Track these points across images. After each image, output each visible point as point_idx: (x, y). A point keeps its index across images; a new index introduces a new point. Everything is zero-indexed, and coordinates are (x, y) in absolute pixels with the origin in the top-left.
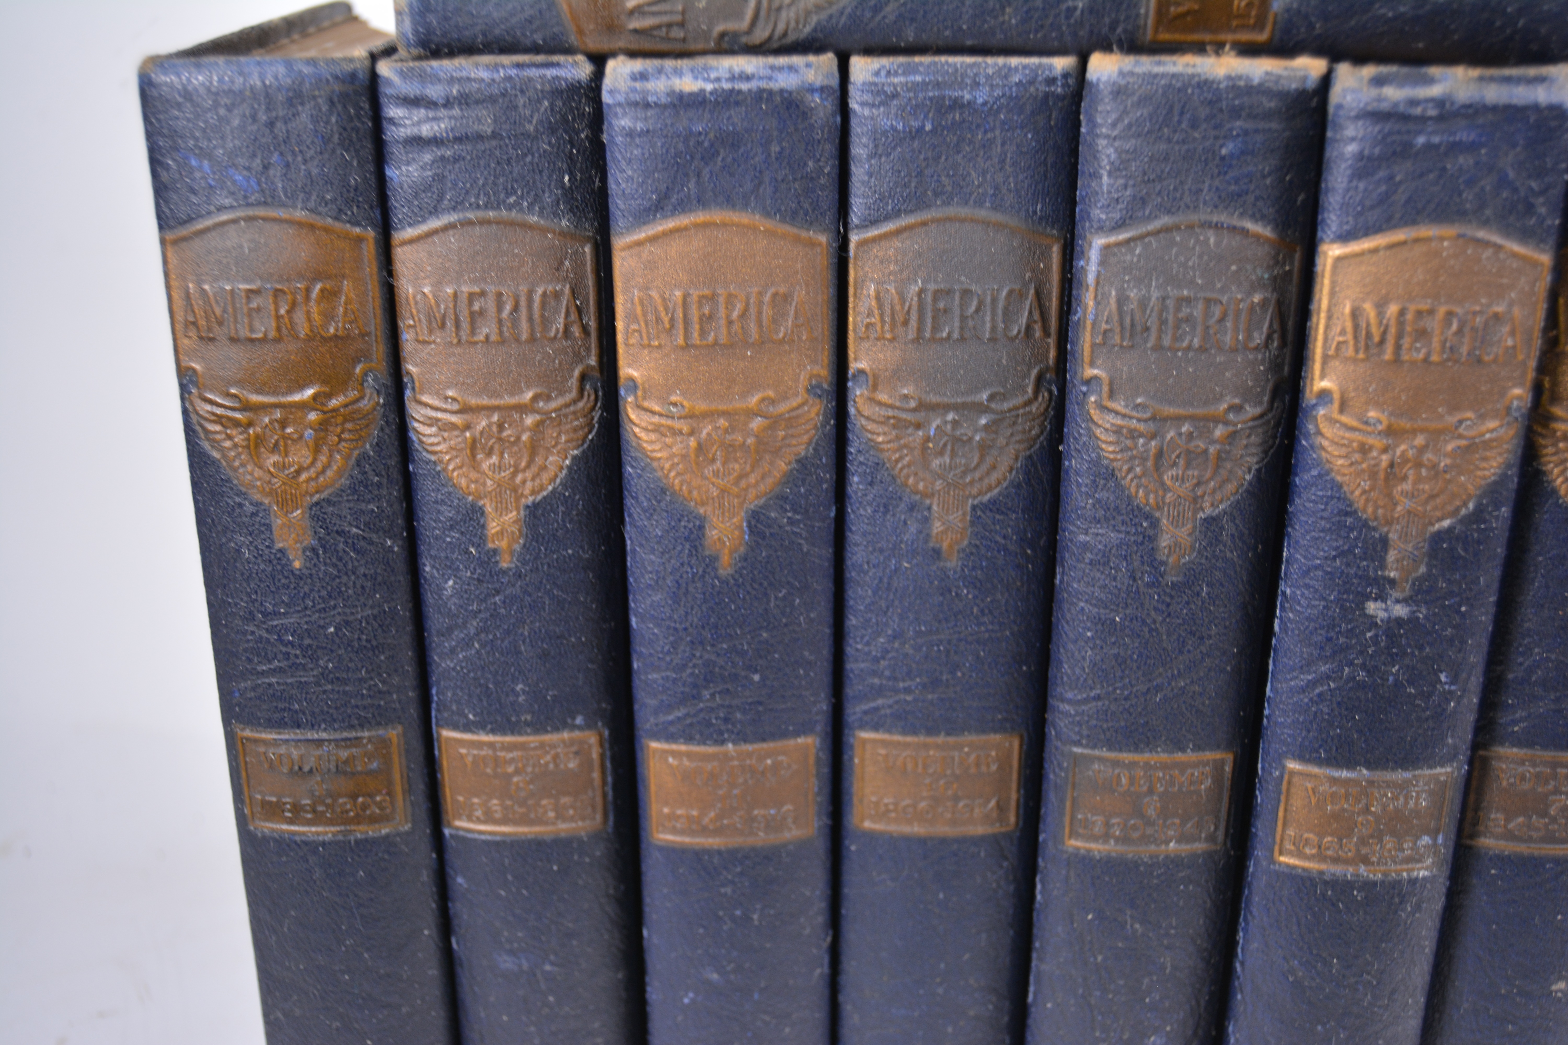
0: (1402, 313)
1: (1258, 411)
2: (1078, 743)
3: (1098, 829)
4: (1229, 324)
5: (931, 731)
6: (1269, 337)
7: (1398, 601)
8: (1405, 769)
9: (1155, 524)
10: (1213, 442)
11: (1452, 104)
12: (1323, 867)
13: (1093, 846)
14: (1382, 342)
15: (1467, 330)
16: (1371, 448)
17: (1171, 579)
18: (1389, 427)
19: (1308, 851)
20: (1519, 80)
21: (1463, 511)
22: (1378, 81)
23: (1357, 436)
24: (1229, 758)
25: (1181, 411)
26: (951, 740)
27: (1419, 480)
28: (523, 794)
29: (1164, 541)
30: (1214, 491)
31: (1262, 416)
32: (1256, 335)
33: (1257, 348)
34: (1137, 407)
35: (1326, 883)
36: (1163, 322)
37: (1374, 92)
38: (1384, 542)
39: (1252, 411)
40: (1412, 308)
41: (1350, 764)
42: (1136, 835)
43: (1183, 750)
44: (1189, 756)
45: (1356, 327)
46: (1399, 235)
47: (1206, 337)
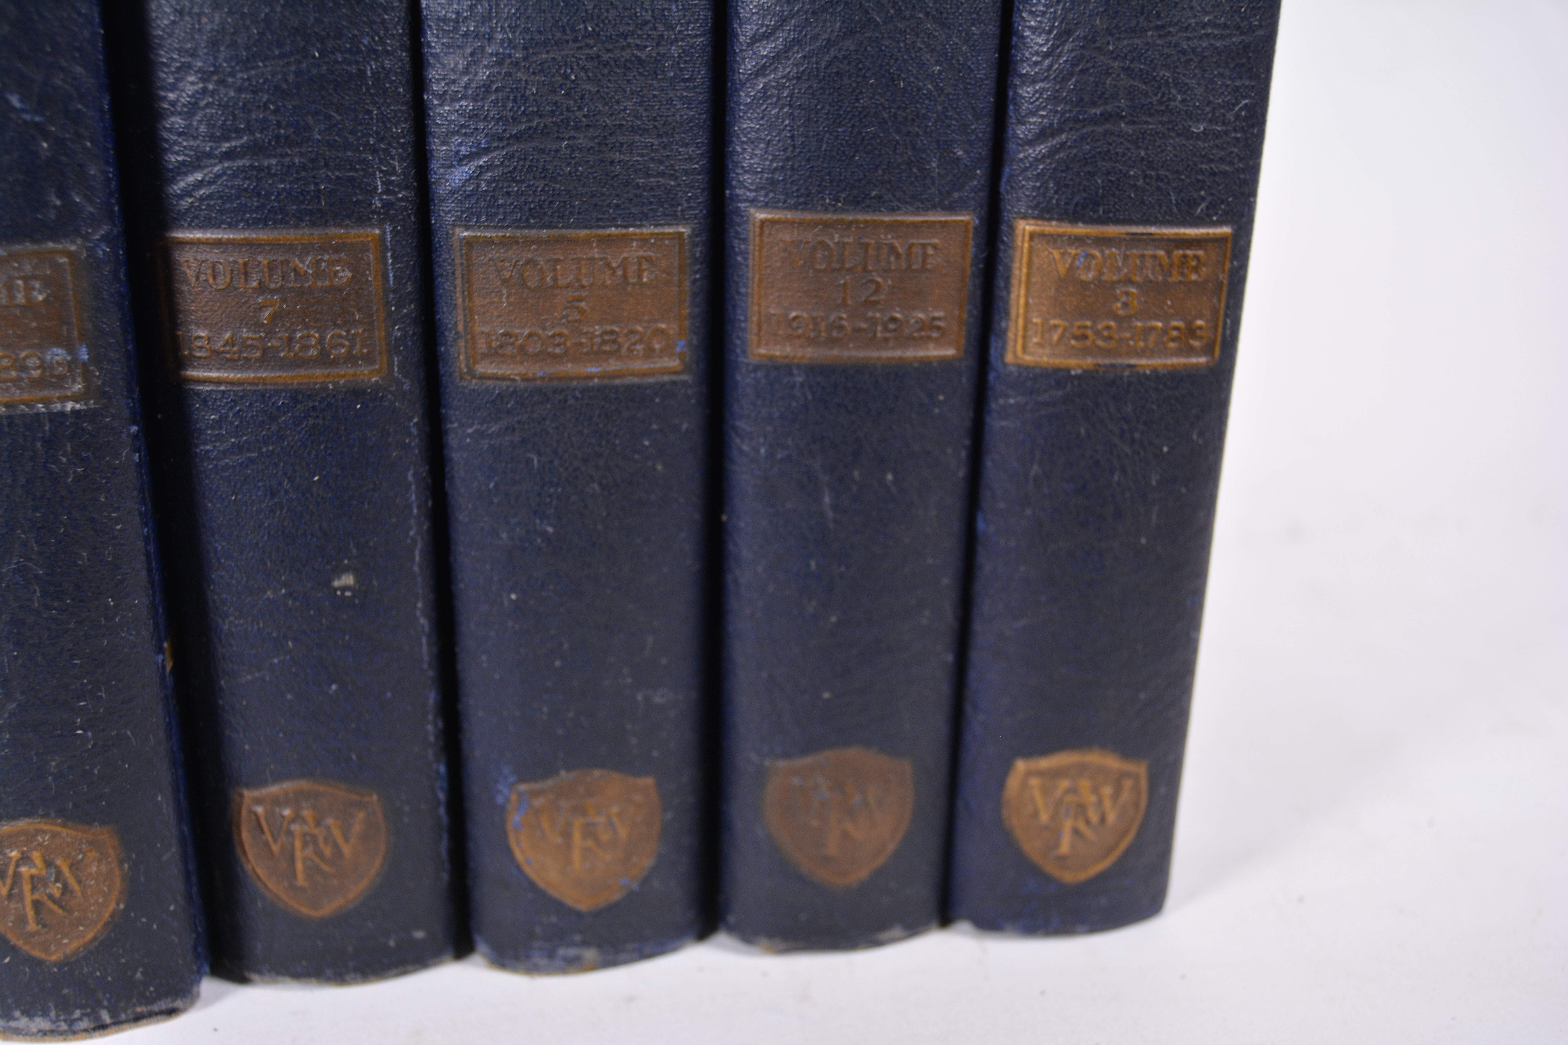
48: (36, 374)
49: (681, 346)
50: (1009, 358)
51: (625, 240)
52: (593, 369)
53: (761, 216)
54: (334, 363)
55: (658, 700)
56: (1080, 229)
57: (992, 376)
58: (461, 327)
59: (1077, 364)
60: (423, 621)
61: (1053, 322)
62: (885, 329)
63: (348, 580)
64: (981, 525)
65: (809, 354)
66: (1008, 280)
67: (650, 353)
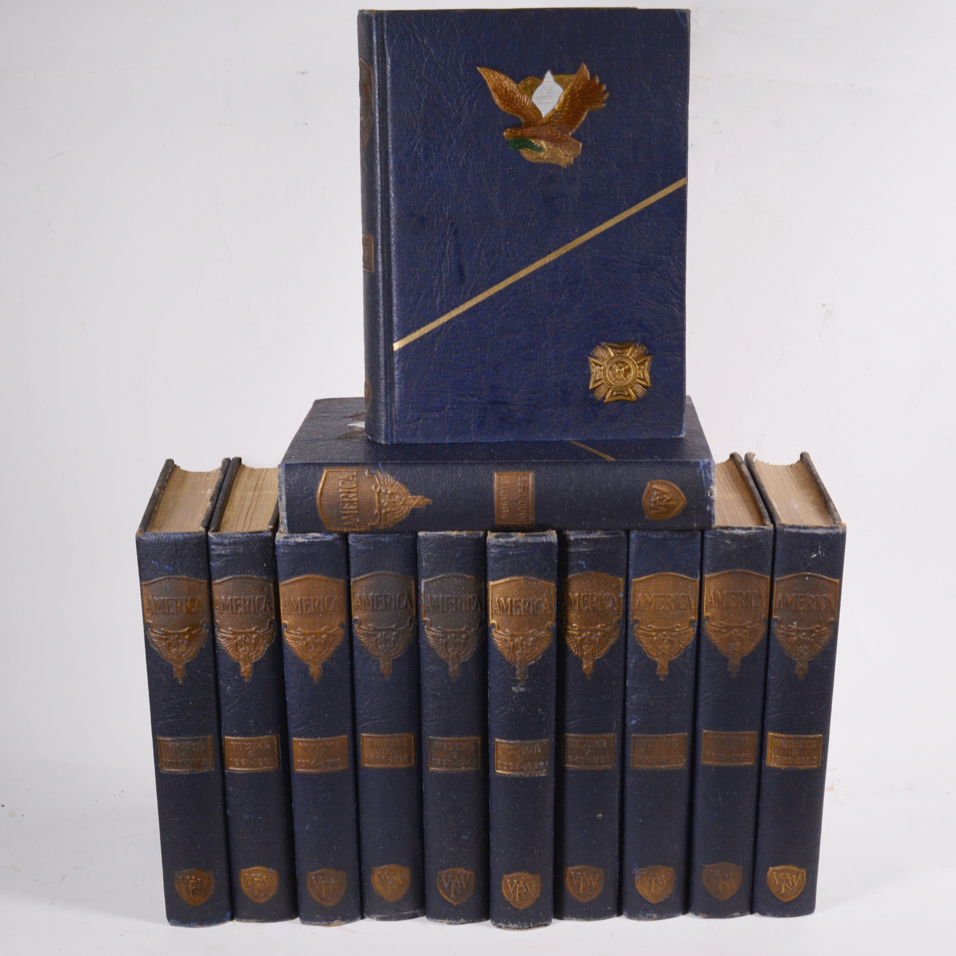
0: (511, 601)
1: (475, 629)
2: (430, 735)
3: (439, 764)
4: (463, 604)
5: (384, 733)
6: (476, 608)
7: (521, 686)
8: (531, 740)
9: (447, 664)
10: (462, 639)
11: (518, 543)
12: (510, 773)
13: (437, 769)
14: (507, 609)
15: (531, 605)
16: (508, 640)
17: (453, 681)
18: (512, 634)
19: (504, 768)
20: (537, 536)
21: (538, 659)
22: (497, 537)
23: (503, 637)
24: (479, 738)
25: (452, 630)
26: (391, 735)
27: (522, 649)
28: (252, 757)
29: (451, 670)
30: (464, 654)
31: (477, 631)
32: (472, 607)
33: (473, 611)
34: (438, 629)
35: (511, 779)
36: (443, 604)
37: (497, 540)
38: (515, 668)
39: (473, 630)
40: (514, 599)
41: (514, 739)
42: (451, 765)
43: (463, 736)
44: (465, 738)
45: (499, 605)
46: (508, 579)
47: (456, 608)
48: (536, 768)
49: (684, 761)
50: (767, 764)
51: (672, 737)
52: (663, 767)
53: (705, 731)
54: (602, 764)
55: (676, 848)
56: (783, 735)
57: (762, 768)
58: (632, 756)
59: (783, 767)
60: (617, 826)
61: (777, 756)
62: (735, 758)
63: (600, 815)
64: (760, 805)
65: (716, 764)
66: (766, 746)
67: (677, 763)
